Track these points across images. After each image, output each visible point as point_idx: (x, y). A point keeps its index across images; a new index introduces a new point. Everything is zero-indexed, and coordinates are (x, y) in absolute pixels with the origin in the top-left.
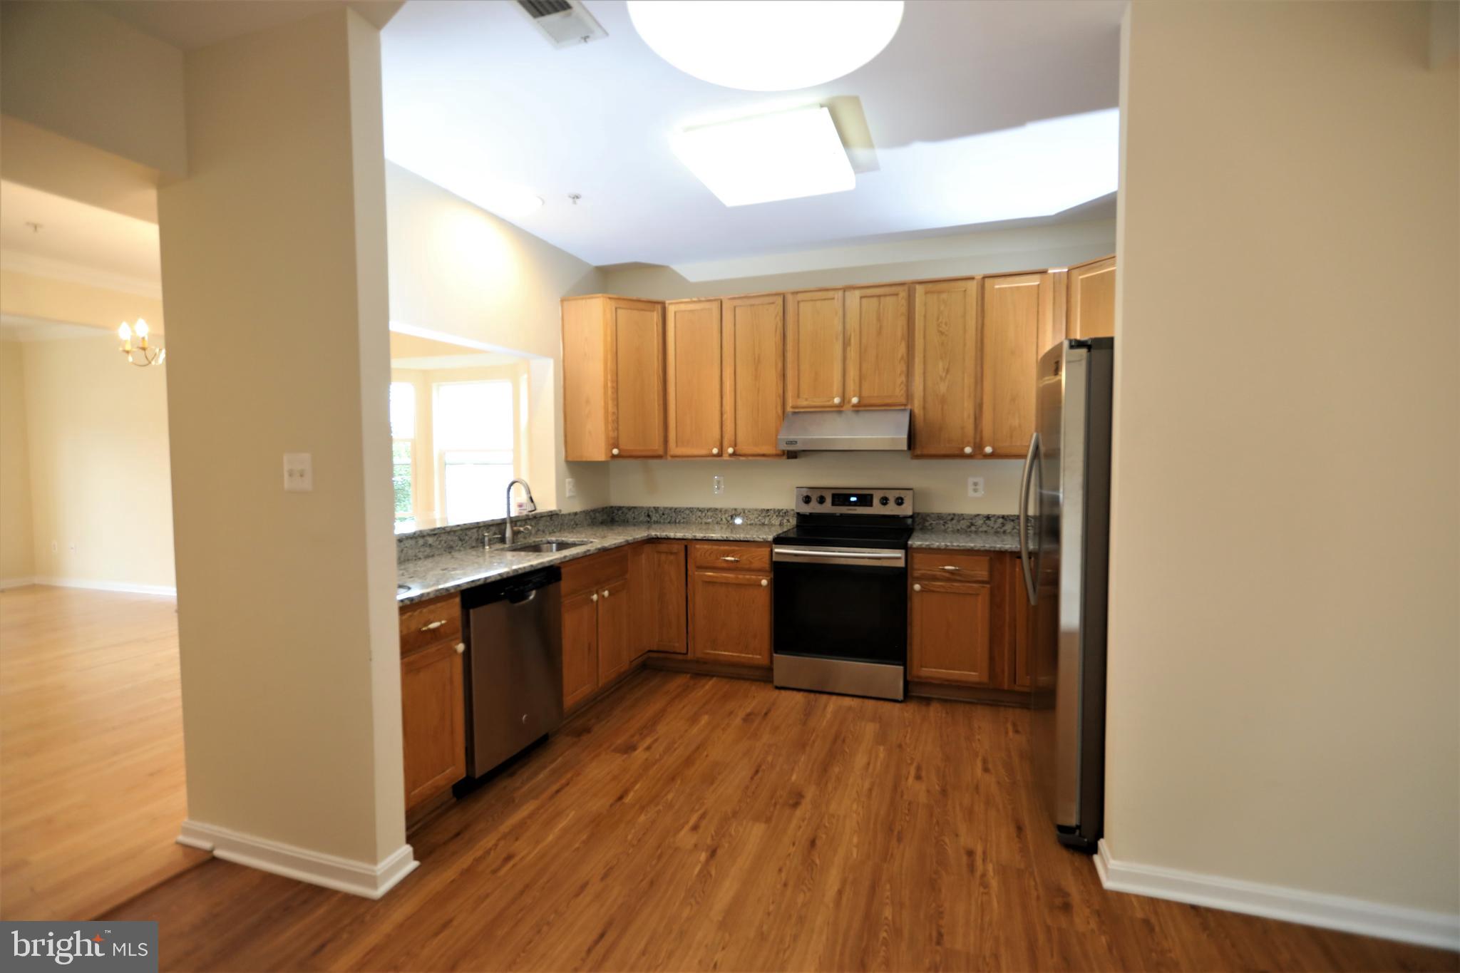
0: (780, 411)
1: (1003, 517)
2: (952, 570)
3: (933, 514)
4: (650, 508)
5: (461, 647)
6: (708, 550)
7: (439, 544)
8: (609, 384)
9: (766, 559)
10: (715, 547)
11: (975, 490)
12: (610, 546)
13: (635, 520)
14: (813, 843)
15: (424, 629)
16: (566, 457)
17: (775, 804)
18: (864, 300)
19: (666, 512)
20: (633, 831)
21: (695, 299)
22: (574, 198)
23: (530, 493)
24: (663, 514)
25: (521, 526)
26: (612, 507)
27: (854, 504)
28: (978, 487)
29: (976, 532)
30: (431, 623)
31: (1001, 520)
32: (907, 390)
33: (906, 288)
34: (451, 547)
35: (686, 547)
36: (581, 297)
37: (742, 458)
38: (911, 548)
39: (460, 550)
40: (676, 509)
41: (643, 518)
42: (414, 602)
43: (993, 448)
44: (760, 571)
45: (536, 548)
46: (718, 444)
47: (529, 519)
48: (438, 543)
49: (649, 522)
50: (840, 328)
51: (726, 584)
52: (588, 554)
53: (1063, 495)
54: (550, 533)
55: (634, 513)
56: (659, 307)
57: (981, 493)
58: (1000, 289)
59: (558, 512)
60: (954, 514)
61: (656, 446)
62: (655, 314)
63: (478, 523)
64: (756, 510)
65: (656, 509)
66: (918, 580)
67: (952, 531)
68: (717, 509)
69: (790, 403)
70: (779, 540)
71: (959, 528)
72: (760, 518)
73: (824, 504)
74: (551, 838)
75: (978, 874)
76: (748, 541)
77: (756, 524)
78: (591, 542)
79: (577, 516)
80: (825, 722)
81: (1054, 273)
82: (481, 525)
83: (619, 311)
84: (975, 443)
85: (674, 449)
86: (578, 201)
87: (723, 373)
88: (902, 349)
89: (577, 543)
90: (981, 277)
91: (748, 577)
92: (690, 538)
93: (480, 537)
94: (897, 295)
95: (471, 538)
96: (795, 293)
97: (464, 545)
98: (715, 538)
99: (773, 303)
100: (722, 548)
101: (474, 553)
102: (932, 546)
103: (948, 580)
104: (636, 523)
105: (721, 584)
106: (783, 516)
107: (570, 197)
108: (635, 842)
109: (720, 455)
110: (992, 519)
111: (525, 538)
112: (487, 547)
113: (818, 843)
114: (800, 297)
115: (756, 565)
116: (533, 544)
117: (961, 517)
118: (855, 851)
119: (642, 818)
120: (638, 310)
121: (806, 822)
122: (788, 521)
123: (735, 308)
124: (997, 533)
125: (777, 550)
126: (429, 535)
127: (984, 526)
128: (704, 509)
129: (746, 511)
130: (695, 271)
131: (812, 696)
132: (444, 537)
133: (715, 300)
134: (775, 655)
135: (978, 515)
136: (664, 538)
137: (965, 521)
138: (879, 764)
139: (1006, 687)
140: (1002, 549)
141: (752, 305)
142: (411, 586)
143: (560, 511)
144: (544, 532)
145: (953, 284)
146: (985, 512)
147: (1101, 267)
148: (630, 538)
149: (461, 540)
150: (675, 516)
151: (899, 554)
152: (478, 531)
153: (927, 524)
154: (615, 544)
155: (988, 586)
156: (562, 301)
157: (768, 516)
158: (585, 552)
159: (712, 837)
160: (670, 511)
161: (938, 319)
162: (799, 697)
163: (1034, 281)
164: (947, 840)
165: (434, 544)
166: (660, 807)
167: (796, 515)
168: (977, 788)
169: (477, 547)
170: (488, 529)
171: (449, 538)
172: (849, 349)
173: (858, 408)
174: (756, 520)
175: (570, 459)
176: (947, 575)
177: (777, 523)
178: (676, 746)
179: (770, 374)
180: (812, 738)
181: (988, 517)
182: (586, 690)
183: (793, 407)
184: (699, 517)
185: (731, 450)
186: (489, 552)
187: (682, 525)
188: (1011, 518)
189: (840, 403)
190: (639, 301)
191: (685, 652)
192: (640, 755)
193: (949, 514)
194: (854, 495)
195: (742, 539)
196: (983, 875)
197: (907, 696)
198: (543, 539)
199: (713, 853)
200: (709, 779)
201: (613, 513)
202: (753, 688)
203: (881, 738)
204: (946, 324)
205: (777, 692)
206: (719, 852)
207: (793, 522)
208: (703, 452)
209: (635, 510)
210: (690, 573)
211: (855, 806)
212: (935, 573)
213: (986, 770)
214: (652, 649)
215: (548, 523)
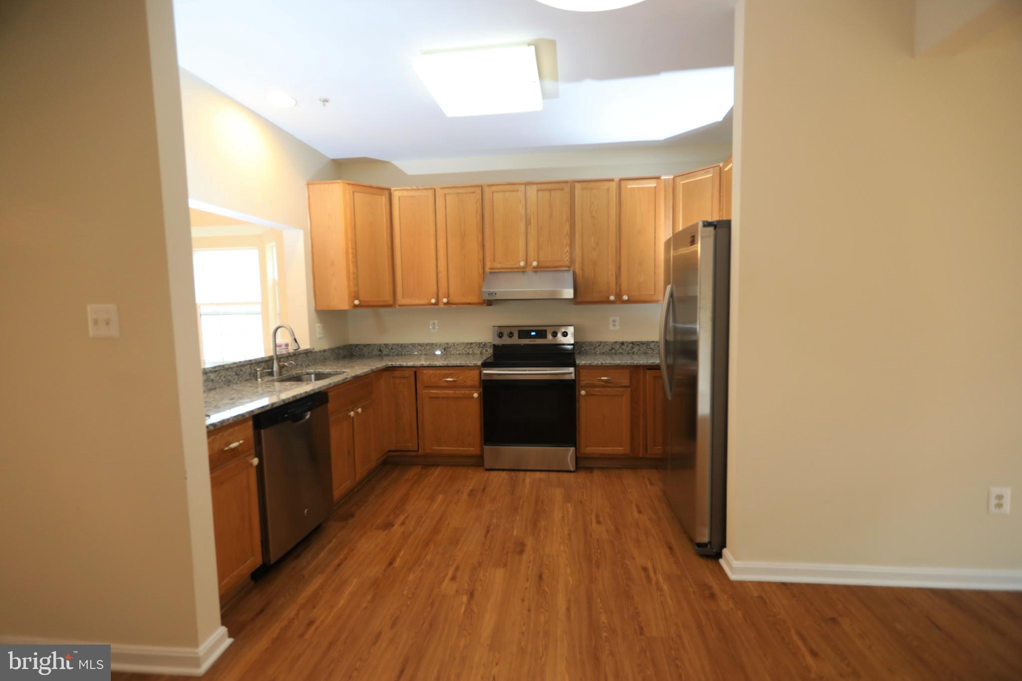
0: (481, 271)
1: (632, 343)
2: (606, 380)
3: (586, 342)
4: (381, 344)
5: (255, 461)
6: (433, 374)
7: (220, 379)
8: (350, 251)
9: (477, 378)
10: (438, 372)
11: (614, 326)
12: (361, 374)
13: (370, 354)
14: (540, 577)
15: (226, 449)
16: (316, 307)
17: (507, 553)
18: (540, 193)
19: (393, 348)
20: (407, 588)
21: (414, 188)
22: (324, 101)
23: (293, 335)
24: (392, 349)
25: (284, 362)
26: (350, 345)
27: (534, 337)
28: (616, 323)
29: (615, 354)
30: (231, 443)
31: (631, 345)
32: (571, 257)
33: (569, 184)
34: (229, 381)
35: (415, 373)
36: (324, 182)
37: (454, 306)
38: (579, 366)
39: (237, 383)
40: (401, 345)
41: (376, 352)
42: (217, 427)
43: (629, 297)
44: (472, 387)
45: (298, 379)
46: (435, 295)
47: (290, 356)
48: (218, 378)
49: (380, 355)
50: (523, 212)
51: (447, 398)
52: (345, 381)
53: (700, 327)
54: (306, 367)
55: (368, 348)
56: (387, 192)
57: (618, 328)
58: (631, 188)
59: (312, 350)
60: (601, 342)
61: (387, 297)
62: (384, 197)
63: (250, 361)
64: (463, 343)
65: (386, 345)
66: (584, 387)
67: (600, 353)
68: (433, 344)
69: (488, 266)
70: (486, 365)
71: (604, 351)
72: (466, 349)
73: (513, 338)
74: (342, 602)
75: (654, 583)
76: (462, 366)
77: (463, 354)
78: (344, 372)
79: (326, 353)
80: (526, 491)
81: (665, 179)
82: (253, 362)
83: (356, 194)
84: (616, 293)
85: (401, 300)
86: (326, 103)
87: (438, 243)
88: (567, 228)
89: (332, 373)
90: (618, 179)
91: (463, 392)
92: (419, 365)
93: (253, 372)
94: (563, 189)
95: (245, 373)
96: (490, 186)
97: (240, 379)
98: (438, 365)
99: (474, 192)
100: (443, 372)
101: (249, 384)
102: (592, 364)
103: (603, 387)
104: (370, 356)
105: (443, 398)
106: (482, 347)
107: (320, 100)
108: (410, 596)
109: (436, 304)
110: (625, 344)
111: (287, 371)
112: (260, 380)
113: (544, 576)
114: (494, 189)
115: (469, 383)
116: (296, 376)
117: (606, 344)
118: (570, 579)
119: (411, 577)
120: (371, 194)
121: (531, 563)
122: (487, 351)
123: (445, 195)
124: (628, 353)
125: (485, 372)
126: (211, 372)
127: (620, 349)
128: (424, 344)
129: (455, 345)
130: (411, 167)
131: (513, 473)
132: (223, 373)
133: (430, 189)
134: (484, 447)
135: (616, 342)
136: (398, 367)
137: (608, 346)
138: (570, 517)
139: (641, 456)
140: (638, 364)
141: (458, 194)
142: (209, 414)
143: (313, 349)
144: (301, 365)
145: (600, 183)
146: (621, 340)
147: (695, 176)
148: (374, 368)
149: (237, 375)
150: (401, 350)
151: (572, 370)
152: (250, 367)
153: (583, 349)
154: (364, 373)
155: (629, 389)
156: (308, 184)
157: (472, 347)
158: (344, 380)
159: (468, 583)
160: (397, 347)
161: (590, 208)
162: (504, 475)
163: (652, 184)
164: (628, 562)
165: (215, 379)
166: (423, 567)
167: (492, 347)
168: (637, 524)
169: (250, 380)
170: (258, 365)
171: (228, 373)
172: (529, 227)
173: (536, 270)
174: (463, 351)
175: (318, 309)
176: (603, 383)
177: (479, 352)
178: (423, 519)
179: (473, 245)
180: (521, 503)
181: (623, 343)
182: (347, 485)
183: (490, 269)
184: (420, 350)
185: (445, 300)
186: (261, 383)
187: (407, 356)
188: (638, 343)
189: (524, 266)
190: (371, 187)
191: (417, 449)
192: (397, 529)
193: (598, 342)
194: (533, 331)
195: (458, 365)
196: (657, 583)
197: (578, 468)
198: (303, 371)
199: (471, 595)
200: (455, 541)
201: (352, 349)
202: (470, 471)
203: (568, 498)
204: (596, 211)
205: (487, 473)
206: (476, 594)
207: (491, 351)
208: (424, 302)
209: (370, 347)
210: (419, 391)
211: (562, 548)
212: (594, 382)
213: (640, 512)
214: (391, 449)
215: (304, 359)
